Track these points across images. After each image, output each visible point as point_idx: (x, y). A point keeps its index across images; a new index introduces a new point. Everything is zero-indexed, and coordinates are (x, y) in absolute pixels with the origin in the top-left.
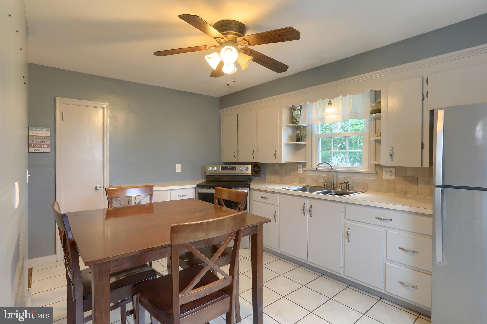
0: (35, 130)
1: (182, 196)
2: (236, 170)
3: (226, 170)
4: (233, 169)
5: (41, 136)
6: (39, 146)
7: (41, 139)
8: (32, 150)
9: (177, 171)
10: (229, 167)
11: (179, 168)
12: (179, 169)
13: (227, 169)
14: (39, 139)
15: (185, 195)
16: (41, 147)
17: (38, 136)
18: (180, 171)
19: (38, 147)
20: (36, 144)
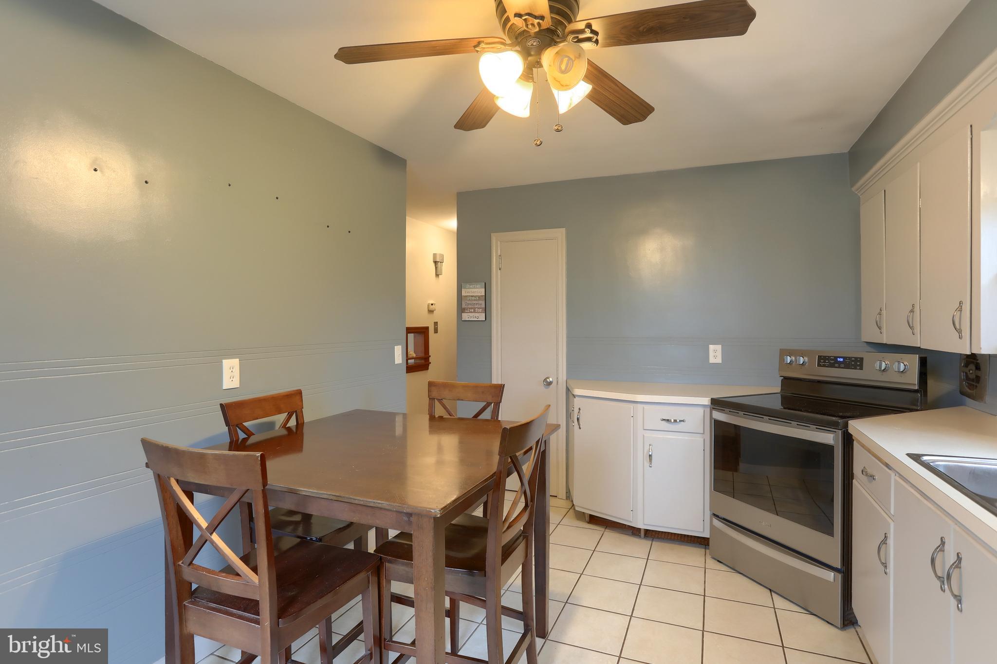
0: (468, 288)
1: (672, 421)
2: (861, 369)
3: (832, 366)
4: (853, 365)
5: (475, 296)
6: (472, 310)
7: (475, 300)
8: (466, 316)
9: (712, 360)
10: (842, 360)
11: (715, 353)
12: (715, 357)
13: (837, 365)
14: (472, 300)
15: (680, 421)
16: (474, 312)
17: (472, 296)
18: (719, 360)
19: (471, 312)
20: (470, 308)
